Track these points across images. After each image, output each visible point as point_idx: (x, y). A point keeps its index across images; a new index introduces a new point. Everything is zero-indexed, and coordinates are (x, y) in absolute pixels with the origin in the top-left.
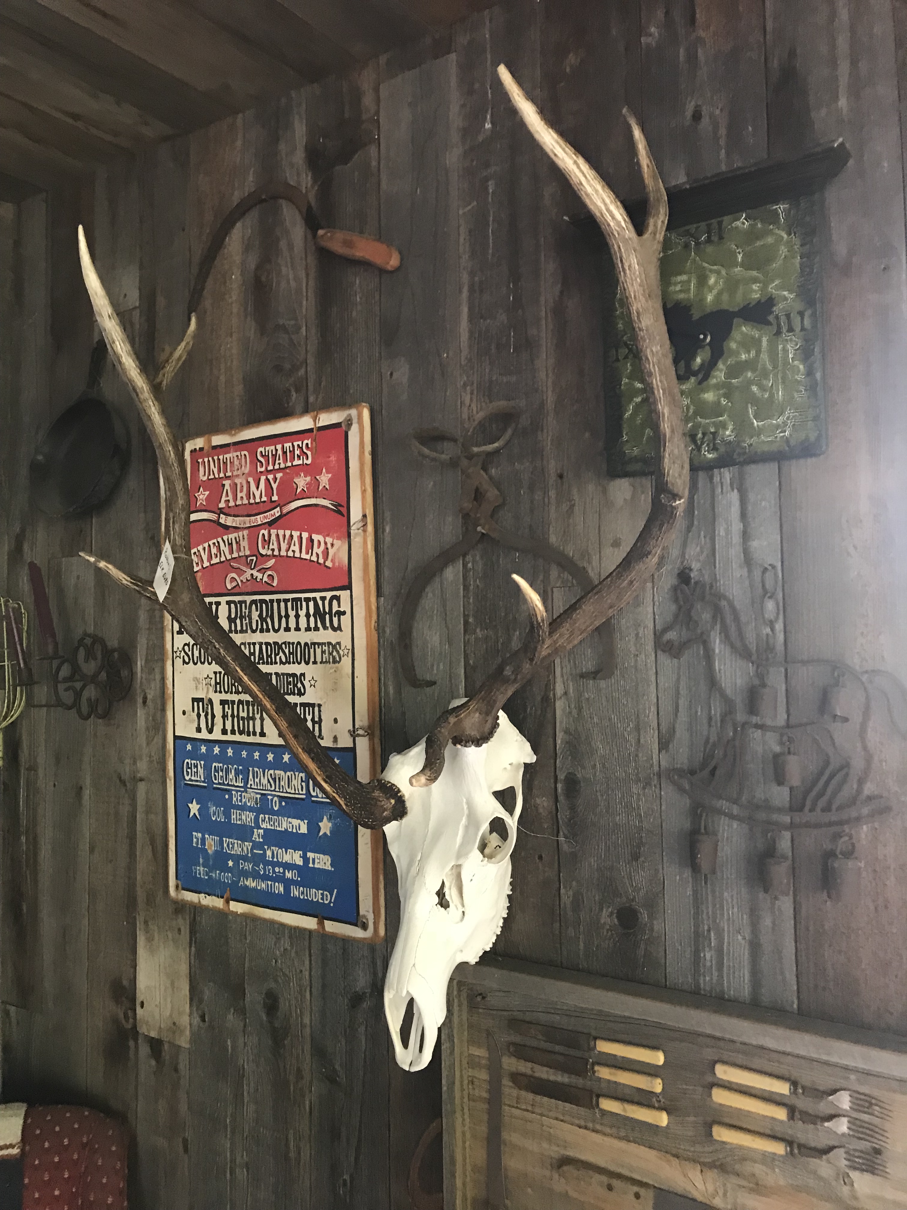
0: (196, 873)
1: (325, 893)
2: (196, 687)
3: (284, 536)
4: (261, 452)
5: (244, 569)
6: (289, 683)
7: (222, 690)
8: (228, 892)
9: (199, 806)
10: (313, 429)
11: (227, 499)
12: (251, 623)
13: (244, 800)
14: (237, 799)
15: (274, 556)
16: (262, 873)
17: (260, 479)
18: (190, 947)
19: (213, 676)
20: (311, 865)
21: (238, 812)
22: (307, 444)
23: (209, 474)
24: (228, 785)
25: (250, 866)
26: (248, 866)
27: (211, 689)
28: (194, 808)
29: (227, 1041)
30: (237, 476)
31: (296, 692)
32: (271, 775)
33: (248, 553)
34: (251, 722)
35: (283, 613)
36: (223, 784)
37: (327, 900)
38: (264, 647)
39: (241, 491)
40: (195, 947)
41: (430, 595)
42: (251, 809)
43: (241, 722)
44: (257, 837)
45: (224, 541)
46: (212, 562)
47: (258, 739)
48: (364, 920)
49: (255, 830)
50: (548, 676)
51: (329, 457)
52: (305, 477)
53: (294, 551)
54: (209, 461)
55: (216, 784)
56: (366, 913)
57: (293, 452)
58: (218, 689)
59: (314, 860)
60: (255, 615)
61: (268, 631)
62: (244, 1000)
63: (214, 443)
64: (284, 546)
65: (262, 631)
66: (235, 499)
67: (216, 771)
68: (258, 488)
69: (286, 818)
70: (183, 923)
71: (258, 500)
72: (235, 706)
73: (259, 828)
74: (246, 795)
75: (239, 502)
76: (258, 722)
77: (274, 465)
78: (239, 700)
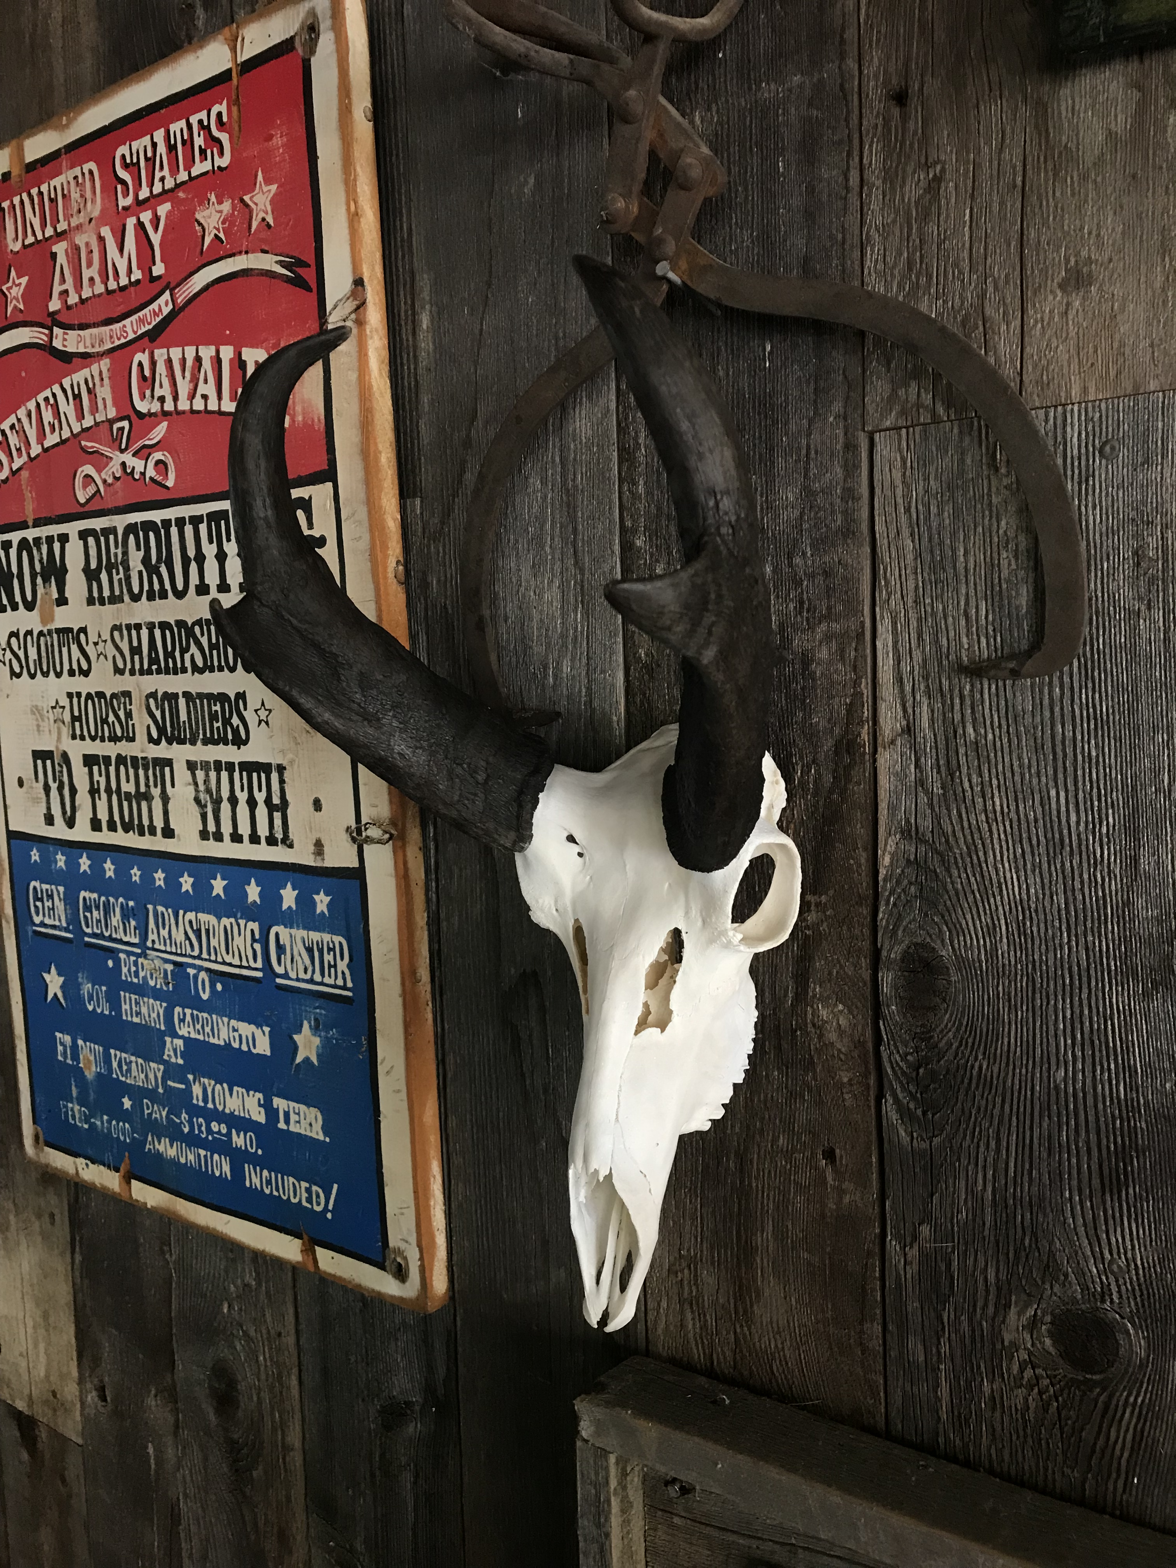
0: (66, 1113)
1: (315, 1188)
2: (38, 726)
3: (183, 360)
4: (123, 156)
5: (106, 451)
6: (213, 717)
7: (86, 733)
8: (127, 1160)
9: (62, 979)
10: (229, 71)
11: (64, 287)
12: (128, 578)
13: (142, 974)
14: (129, 970)
15: (165, 414)
16: (186, 1130)
17: (124, 226)
18: (73, 1253)
19: (65, 702)
20: (282, 1125)
21: (133, 997)
22: (219, 114)
23: (25, 235)
24: (111, 939)
25: (164, 1114)
26: (160, 1114)
27: (66, 731)
28: (54, 982)
29: (147, 1447)
30: (79, 227)
31: (230, 737)
32: (190, 922)
33: (112, 413)
34: (144, 804)
35: (191, 553)
36: (101, 936)
37: (318, 1204)
38: (157, 633)
39: (90, 265)
40: (81, 1254)
41: (535, 482)
42: (157, 994)
43: (125, 804)
44: (172, 1053)
45: (64, 391)
46: (47, 444)
47: (158, 843)
48: (399, 1260)
49: (168, 1039)
50: (856, 683)
51: (270, 138)
52: (220, 202)
53: (205, 397)
54: (22, 202)
55: (89, 935)
56: (403, 1246)
57: (188, 143)
58: (78, 732)
59: (287, 1115)
60: (136, 558)
61: (163, 595)
62: (173, 1374)
63: (30, 157)
64: (184, 388)
65: (151, 597)
66: (79, 286)
67: (88, 908)
68: (121, 250)
69: (226, 1019)
70: (56, 1203)
71: (124, 281)
72: (112, 769)
73: (175, 1035)
74: (146, 962)
75: (86, 293)
76: (157, 804)
77: (151, 185)
78: (119, 756)
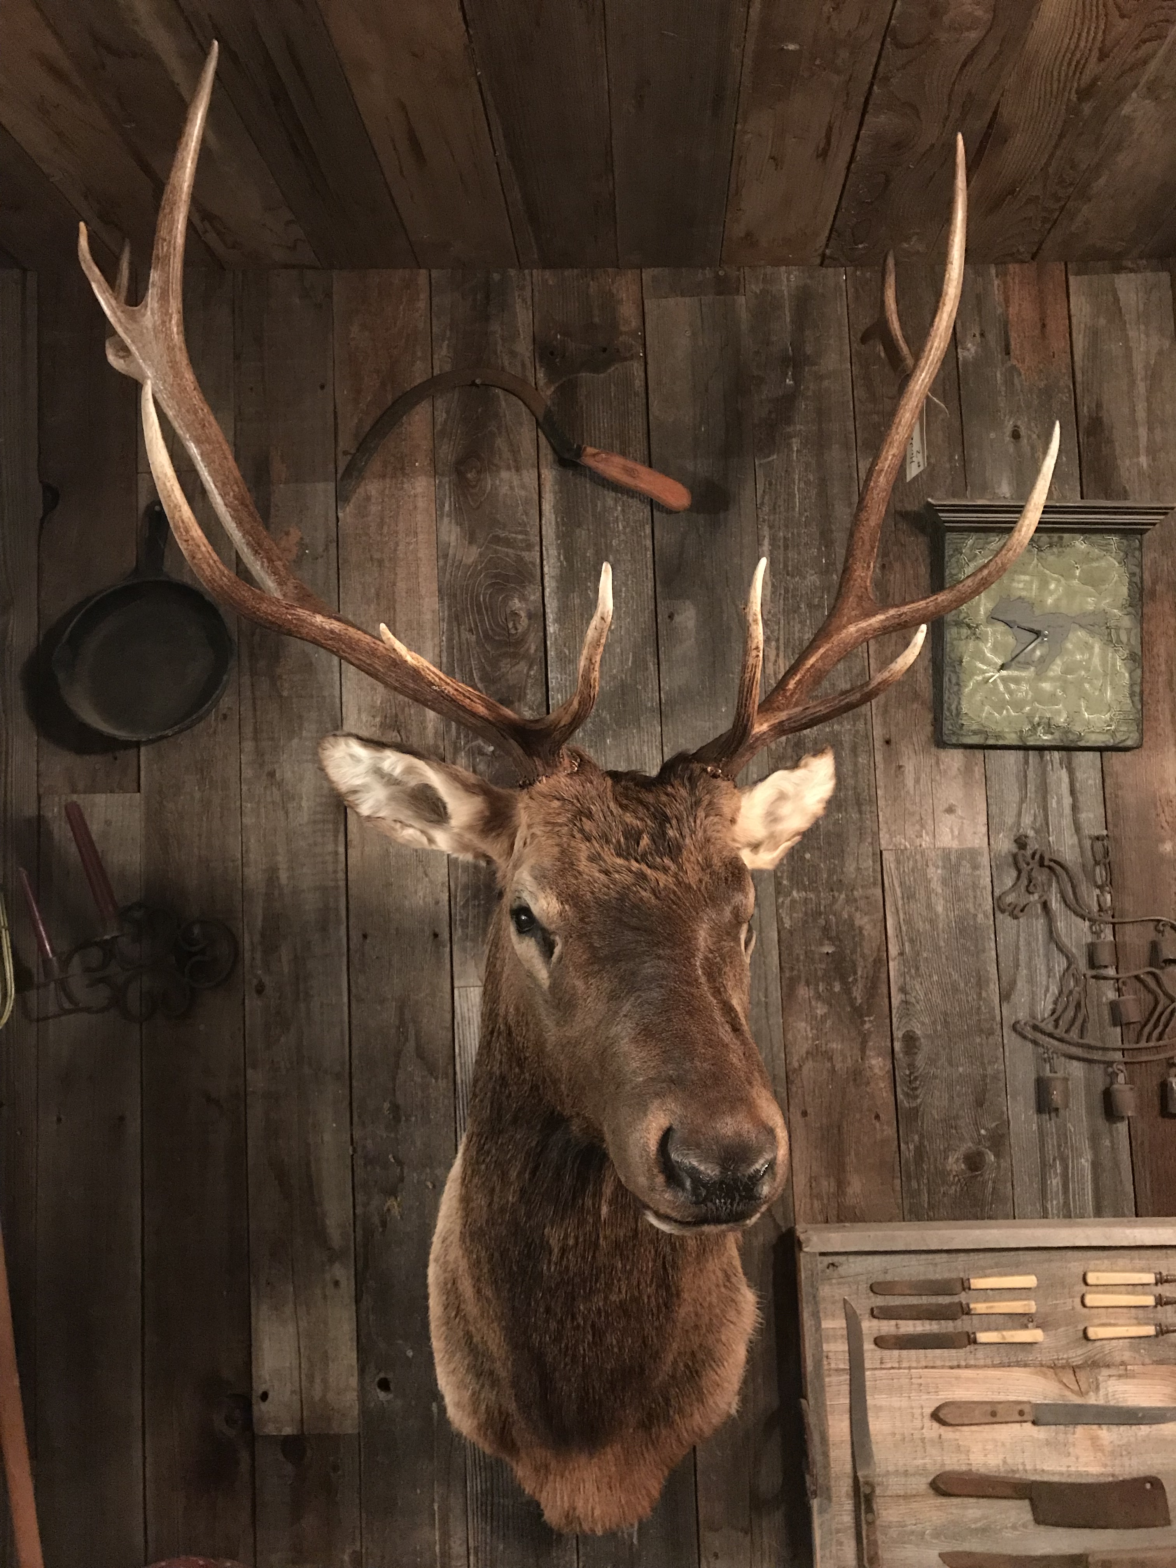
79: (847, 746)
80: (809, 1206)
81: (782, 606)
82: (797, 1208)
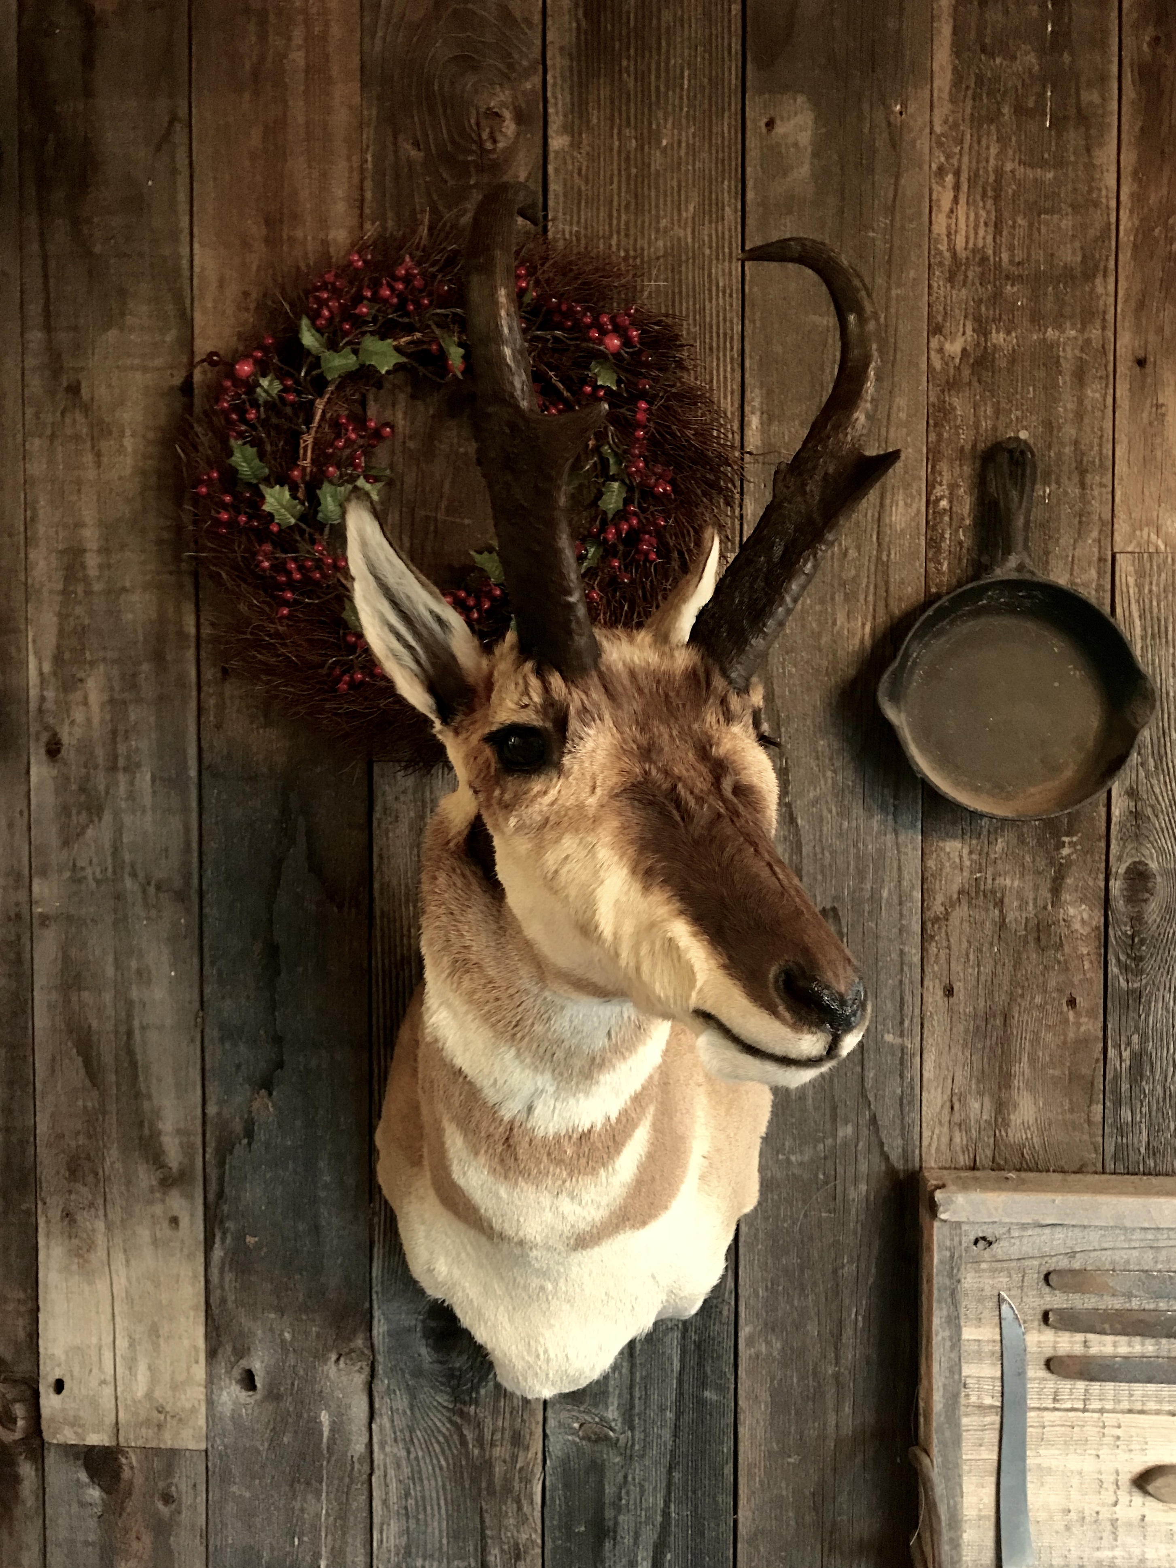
29: (317, 1417)
70: (185, 1205)
79: (1067, 366)
80: (945, 1140)
81: (968, 110)
82: (925, 1143)
